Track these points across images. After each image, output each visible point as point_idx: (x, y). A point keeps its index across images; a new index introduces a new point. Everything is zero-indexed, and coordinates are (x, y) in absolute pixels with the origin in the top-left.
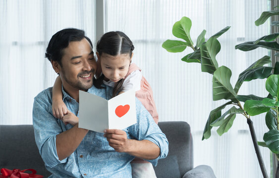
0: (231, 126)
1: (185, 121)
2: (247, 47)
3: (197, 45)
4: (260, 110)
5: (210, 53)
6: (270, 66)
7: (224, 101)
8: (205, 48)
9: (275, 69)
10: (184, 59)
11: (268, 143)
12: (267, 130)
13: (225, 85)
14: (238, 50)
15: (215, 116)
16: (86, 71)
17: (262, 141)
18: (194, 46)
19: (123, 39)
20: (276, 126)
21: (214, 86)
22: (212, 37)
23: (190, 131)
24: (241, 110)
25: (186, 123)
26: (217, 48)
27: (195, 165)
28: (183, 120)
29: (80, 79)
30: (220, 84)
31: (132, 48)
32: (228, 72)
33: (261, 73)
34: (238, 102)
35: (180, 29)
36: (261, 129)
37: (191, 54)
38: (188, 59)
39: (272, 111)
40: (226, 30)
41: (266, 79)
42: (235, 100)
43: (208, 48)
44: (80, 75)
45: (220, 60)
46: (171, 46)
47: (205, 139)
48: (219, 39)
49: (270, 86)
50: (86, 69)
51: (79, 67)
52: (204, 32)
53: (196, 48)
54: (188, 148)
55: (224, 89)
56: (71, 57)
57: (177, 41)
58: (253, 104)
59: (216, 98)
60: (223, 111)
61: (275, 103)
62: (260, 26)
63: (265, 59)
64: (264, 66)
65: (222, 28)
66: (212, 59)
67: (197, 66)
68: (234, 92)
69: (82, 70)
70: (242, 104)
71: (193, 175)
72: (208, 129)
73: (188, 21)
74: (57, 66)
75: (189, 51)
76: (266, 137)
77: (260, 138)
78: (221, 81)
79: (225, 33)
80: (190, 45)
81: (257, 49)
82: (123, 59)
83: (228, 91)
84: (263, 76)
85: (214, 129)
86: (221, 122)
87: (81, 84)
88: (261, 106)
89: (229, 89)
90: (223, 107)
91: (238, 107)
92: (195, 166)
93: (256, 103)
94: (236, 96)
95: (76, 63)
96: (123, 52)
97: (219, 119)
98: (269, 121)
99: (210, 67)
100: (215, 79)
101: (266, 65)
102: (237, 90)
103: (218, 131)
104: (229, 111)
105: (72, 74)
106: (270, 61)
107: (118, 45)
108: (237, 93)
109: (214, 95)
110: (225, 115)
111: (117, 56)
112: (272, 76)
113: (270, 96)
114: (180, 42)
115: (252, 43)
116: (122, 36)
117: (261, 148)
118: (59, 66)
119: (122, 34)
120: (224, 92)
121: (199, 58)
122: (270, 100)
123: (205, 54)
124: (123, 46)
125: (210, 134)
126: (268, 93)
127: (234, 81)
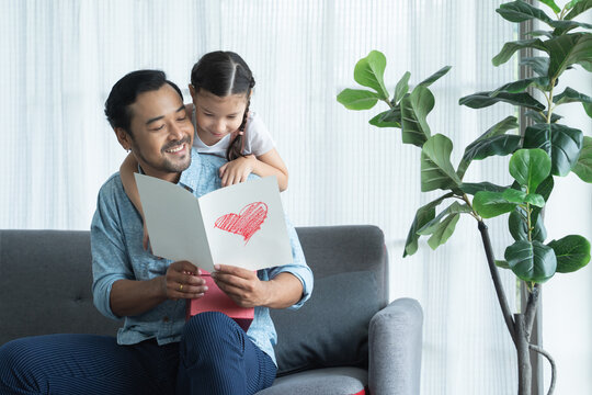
0: (451, 233)
1: (376, 224)
2: (478, 101)
3: (395, 96)
4: (499, 209)
5: (417, 111)
6: (517, 134)
7: (439, 193)
8: (407, 104)
9: (526, 139)
10: (374, 122)
11: (512, 263)
12: (511, 241)
13: (441, 166)
14: (463, 106)
15: (425, 218)
16: (174, 141)
17: (503, 259)
18: (390, 99)
19: (238, 68)
20: (526, 235)
21: (422, 167)
22: (420, 84)
23: (383, 241)
24: (467, 207)
25: (377, 228)
26: (429, 103)
27: (392, 298)
28: (371, 223)
29: (167, 156)
30: (434, 165)
31: (251, 83)
32: (446, 144)
33: (502, 146)
34: (462, 195)
35: (368, 72)
36: (502, 239)
37: (386, 113)
38: (380, 121)
39: (519, 209)
40: (443, 72)
41: (510, 155)
42: (459, 191)
43: (413, 104)
44: (166, 149)
45: (435, 123)
46: (351, 99)
47: (408, 256)
48: (431, 87)
49: (516, 169)
50: (174, 138)
51: (162, 135)
52: (407, 75)
53: (393, 103)
54: (380, 269)
55: (440, 172)
56: (146, 120)
57: (361, 91)
58: (487, 199)
59: (427, 187)
60: (439, 209)
61: (524, 196)
62: (501, 66)
63: (510, 122)
64: (507, 133)
65: (439, 69)
66: (420, 121)
67: (395, 133)
68: (457, 178)
69: (168, 139)
70: (470, 198)
71: (387, 318)
72: (412, 240)
73: (380, 58)
74: (125, 138)
75: (382, 107)
76: (510, 253)
77: (499, 256)
78: (435, 159)
79: (443, 78)
80: (384, 98)
81: (496, 105)
82: (236, 103)
83: (445, 175)
84: (505, 152)
85: (423, 238)
86: (435, 228)
87: (169, 163)
88: (501, 201)
89: (448, 173)
90: (439, 201)
91: (462, 202)
92: (391, 300)
93: (492, 197)
94: (459, 185)
95: (156, 130)
96: (235, 91)
97: (432, 222)
98: (514, 227)
99: (416, 136)
100: (424, 156)
101: (510, 132)
102: (461, 174)
103: (430, 241)
104: (449, 210)
105: (152, 149)
106: (517, 126)
107: (229, 79)
108: (461, 178)
109: (423, 183)
110: (441, 216)
111: (226, 98)
112: (519, 152)
113: (516, 186)
114: (366, 92)
115: (487, 94)
116: (236, 62)
117: (501, 271)
118: (128, 138)
119: (237, 58)
120: (439, 178)
121: (399, 120)
122: (516, 192)
123: (409, 114)
124: (236, 81)
125: (416, 248)
126: (513, 180)
127: (456, 159)
